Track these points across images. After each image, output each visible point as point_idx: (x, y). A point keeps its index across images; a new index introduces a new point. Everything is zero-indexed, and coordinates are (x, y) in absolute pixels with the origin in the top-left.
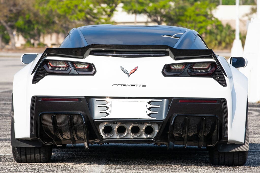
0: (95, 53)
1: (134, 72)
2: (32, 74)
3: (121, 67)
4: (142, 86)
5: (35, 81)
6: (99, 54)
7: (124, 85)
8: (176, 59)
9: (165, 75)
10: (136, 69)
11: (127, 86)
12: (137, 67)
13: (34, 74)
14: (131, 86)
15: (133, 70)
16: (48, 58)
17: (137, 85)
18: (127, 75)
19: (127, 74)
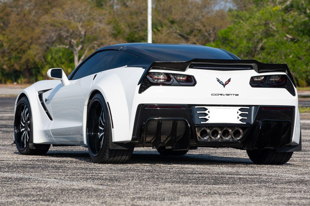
0: (194, 66)
1: (228, 83)
2: (138, 85)
3: (217, 79)
4: (236, 95)
5: (141, 91)
6: (196, 67)
7: (221, 95)
8: (259, 72)
9: (252, 86)
10: (229, 81)
11: (223, 95)
12: (230, 79)
13: (140, 85)
14: (227, 95)
15: (227, 81)
16: (152, 71)
17: (231, 95)
18: (222, 86)
19: (223, 84)
